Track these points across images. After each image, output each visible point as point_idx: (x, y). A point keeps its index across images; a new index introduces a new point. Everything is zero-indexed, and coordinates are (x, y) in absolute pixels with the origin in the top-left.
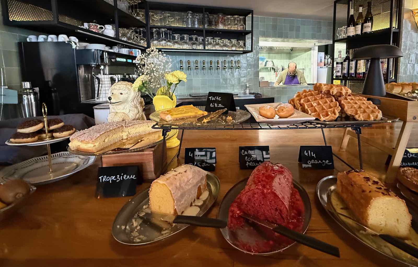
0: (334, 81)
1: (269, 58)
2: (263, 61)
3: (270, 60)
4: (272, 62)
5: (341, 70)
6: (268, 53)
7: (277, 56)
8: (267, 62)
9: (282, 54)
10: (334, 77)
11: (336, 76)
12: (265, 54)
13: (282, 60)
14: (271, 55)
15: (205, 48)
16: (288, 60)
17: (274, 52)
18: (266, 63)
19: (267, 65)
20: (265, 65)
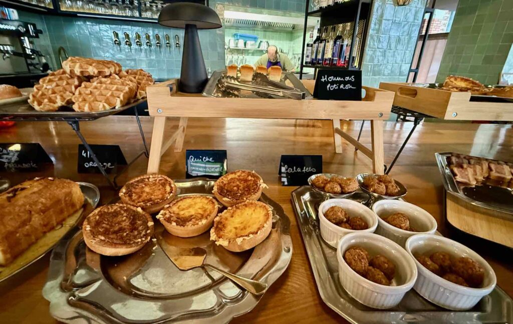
0: (304, 68)
1: (265, 37)
2: (256, 41)
3: (264, 40)
4: (267, 42)
5: (310, 54)
6: (264, 31)
7: (274, 34)
8: (262, 43)
9: (282, 34)
10: (304, 64)
11: (306, 63)
12: (259, 32)
13: (281, 42)
14: (268, 33)
15: (140, 15)
16: (288, 42)
17: (271, 30)
18: (260, 44)
19: (261, 47)
20: (259, 47)
